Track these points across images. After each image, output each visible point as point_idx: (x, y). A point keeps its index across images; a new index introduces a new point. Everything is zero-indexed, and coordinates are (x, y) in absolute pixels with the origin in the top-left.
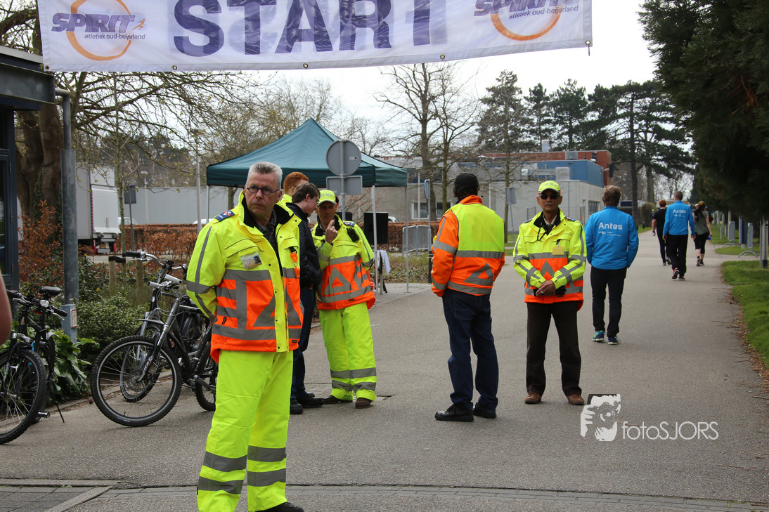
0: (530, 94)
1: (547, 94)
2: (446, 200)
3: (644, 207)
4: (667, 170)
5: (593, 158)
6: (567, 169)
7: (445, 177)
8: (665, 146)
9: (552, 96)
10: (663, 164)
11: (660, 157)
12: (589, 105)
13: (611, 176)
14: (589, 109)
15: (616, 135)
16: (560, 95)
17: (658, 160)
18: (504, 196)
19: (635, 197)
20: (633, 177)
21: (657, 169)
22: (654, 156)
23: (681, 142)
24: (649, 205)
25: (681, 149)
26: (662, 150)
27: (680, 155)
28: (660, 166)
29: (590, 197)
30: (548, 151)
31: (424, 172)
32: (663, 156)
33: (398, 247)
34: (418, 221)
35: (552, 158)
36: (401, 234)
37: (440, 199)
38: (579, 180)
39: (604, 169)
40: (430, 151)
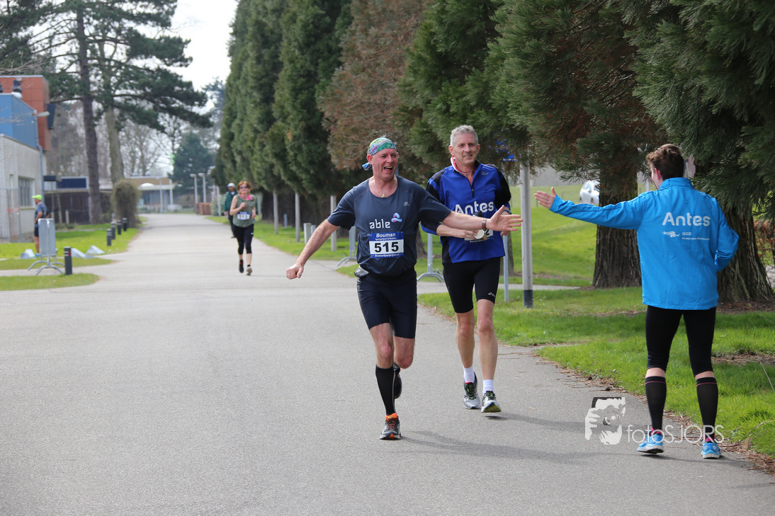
5: (16, 90)
8: (148, 69)
10: (148, 106)
11: (139, 92)
13: (50, 127)
15: (49, 47)
17: (135, 97)
19: (95, 171)
21: (135, 115)
22: (127, 89)
23: (176, 61)
24: (128, 185)
25: (177, 76)
26: (143, 77)
27: (177, 88)
28: (139, 108)
29: (19, 168)
32: (145, 90)
38: (3, 135)
39: (38, 112)
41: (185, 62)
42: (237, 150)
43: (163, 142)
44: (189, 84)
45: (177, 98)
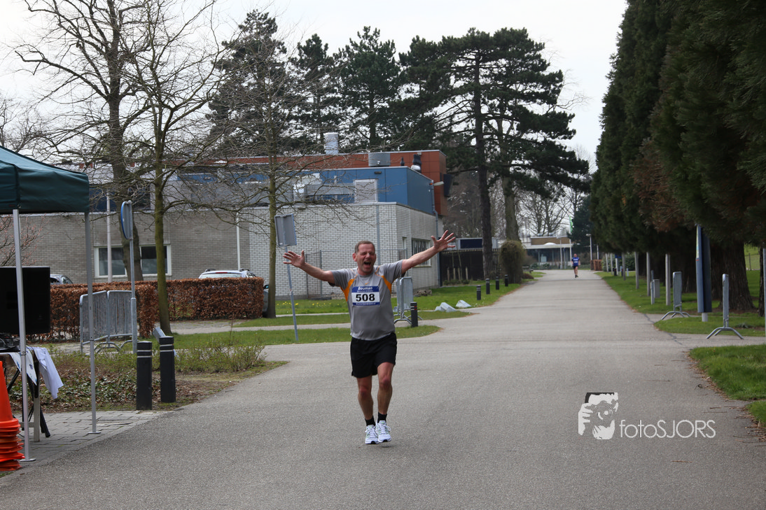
0: (300, 54)
1: (329, 53)
2: (162, 241)
3: (504, 248)
4: (539, 183)
5: (415, 164)
6: (374, 183)
7: (160, 197)
8: (535, 142)
9: (337, 56)
10: (533, 174)
11: (526, 162)
12: (403, 73)
13: (446, 195)
14: (403, 80)
15: (450, 125)
16: (351, 54)
17: (524, 166)
18: (268, 230)
19: (488, 232)
20: (482, 196)
21: (522, 183)
22: (516, 160)
23: (561, 135)
24: (513, 245)
25: (562, 147)
26: (530, 149)
27: (561, 158)
28: (526, 176)
29: (413, 231)
30: (336, 153)
31: (117, 189)
32: (532, 160)
33: (70, 331)
34: (109, 281)
35: (347, 164)
36: (78, 306)
37: (147, 238)
38: (395, 203)
39: (434, 183)
40: (126, 153)
41: (569, 134)
42: (601, 214)
43: (566, 205)
44: (572, 154)
45: (561, 167)
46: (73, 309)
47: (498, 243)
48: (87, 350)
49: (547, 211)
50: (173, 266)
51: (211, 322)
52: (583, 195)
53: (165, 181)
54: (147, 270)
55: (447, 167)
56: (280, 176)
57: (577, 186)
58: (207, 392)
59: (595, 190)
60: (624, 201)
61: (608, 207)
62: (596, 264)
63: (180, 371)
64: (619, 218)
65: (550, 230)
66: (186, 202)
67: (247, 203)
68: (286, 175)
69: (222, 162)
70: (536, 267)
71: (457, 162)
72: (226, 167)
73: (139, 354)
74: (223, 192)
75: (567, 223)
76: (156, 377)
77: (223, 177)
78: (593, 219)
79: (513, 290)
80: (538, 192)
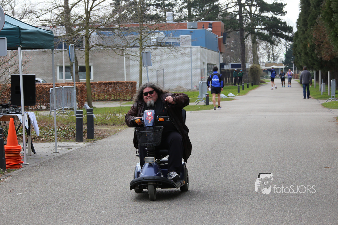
2: (88, 63)
3: (251, 68)
4: (269, 37)
5: (210, 27)
6: (189, 37)
7: (87, 42)
8: (267, 17)
10: (266, 32)
11: (263, 27)
13: (224, 43)
15: (227, 9)
17: (262, 29)
18: (139, 59)
19: (244, 61)
20: (242, 43)
21: (261, 37)
22: (258, 26)
23: (280, 14)
24: (256, 67)
25: (280, 20)
26: (265, 20)
27: (280, 25)
28: (263, 34)
29: (208, 60)
30: (171, 22)
31: (68, 38)
32: (266, 26)
33: (46, 105)
34: (64, 82)
35: (176, 28)
36: (49, 94)
37: (82, 62)
38: (199, 46)
39: (219, 36)
40: (72, 21)
41: (283, 13)
43: (282, 48)
44: (285, 23)
45: (280, 29)
46: (47, 95)
47: (248, 66)
48: (53, 114)
49: (273, 50)
50: (94, 75)
51: (112, 102)
52: (290, 43)
53: (90, 35)
54: (82, 77)
55: (225, 29)
56: (145, 33)
57: (287, 38)
58: (109, 134)
59: (295, 40)
60: (309, 46)
61: (301, 49)
62: (296, 76)
63: (96, 124)
64: (306, 54)
65: (274, 59)
66: (100, 45)
67: (129, 45)
68: (147, 32)
69: (117, 26)
70: (267, 77)
71: (230, 27)
72: (119, 28)
73: (77, 116)
74: (118, 40)
75: (282, 57)
76: (85, 127)
77: (118, 33)
78: (294, 55)
79: (255, 88)
80: (268, 41)
